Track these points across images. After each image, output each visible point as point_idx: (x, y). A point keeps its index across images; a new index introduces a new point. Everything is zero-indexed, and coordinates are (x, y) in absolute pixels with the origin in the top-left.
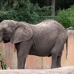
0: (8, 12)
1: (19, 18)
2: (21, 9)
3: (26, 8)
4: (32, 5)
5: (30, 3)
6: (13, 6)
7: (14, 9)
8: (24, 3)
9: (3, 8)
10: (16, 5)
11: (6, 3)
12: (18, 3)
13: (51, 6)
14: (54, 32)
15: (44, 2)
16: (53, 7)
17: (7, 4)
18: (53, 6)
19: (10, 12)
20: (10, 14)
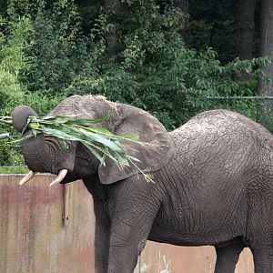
0: (106, 81)
1: (146, 103)
2: (150, 68)
3: (169, 65)
4: (191, 55)
5: (183, 49)
6: (123, 59)
7: (126, 70)
8: (163, 48)
9: (88, 64)
10: (133, 54)
11: (100, 47)
12: (143, 49)
13: (261, 59)
14: (241, 149)
15: (234, 44)
16: (266, 61)
17: (103, 50)
18: (266, 58)
19: (112, 78)
20: (111, 87)
